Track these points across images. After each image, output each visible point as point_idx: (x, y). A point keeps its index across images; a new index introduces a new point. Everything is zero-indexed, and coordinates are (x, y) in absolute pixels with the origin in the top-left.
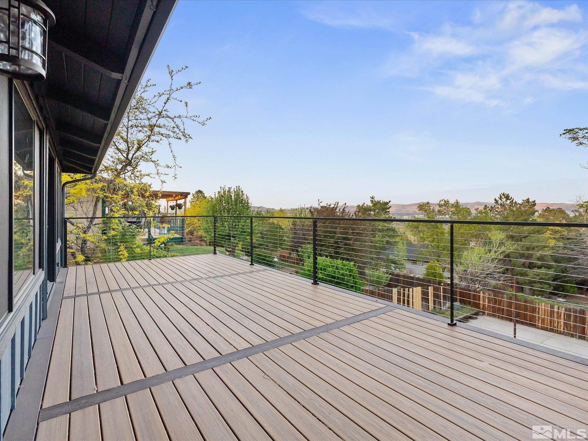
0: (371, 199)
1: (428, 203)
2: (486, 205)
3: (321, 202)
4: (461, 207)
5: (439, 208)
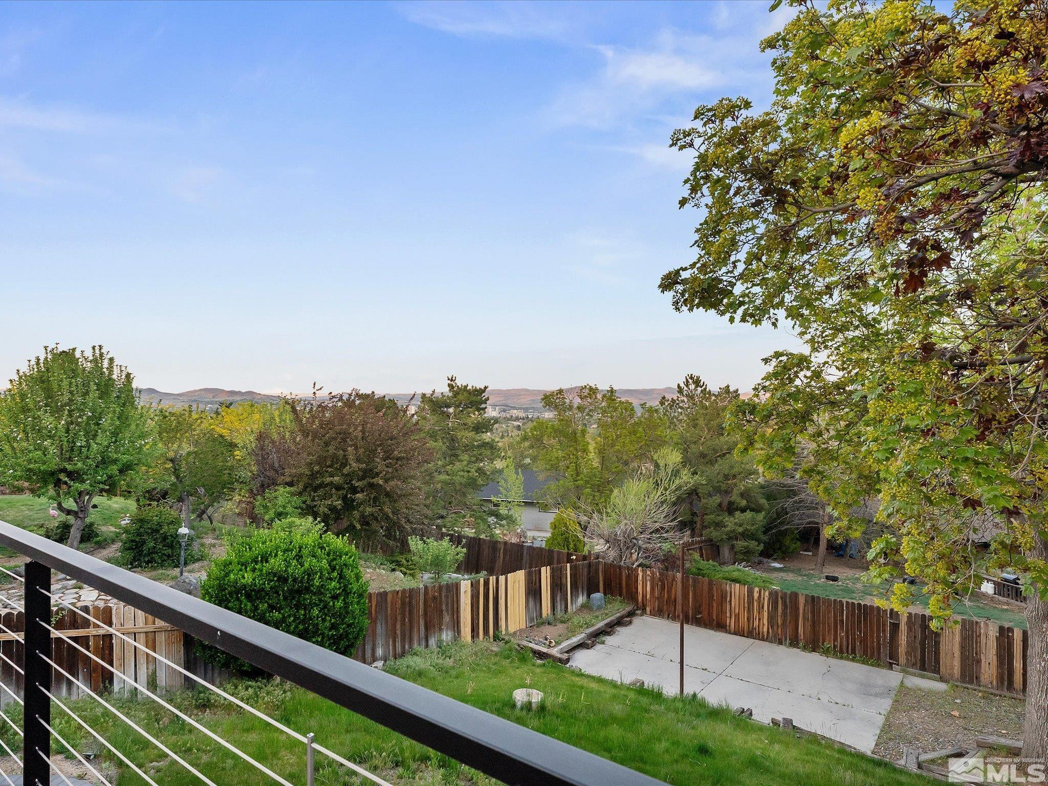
0: (449, 382)
1: (561, 391)
2: (664, 396)
3: (320, 389)
4: (619, 400)
5: (580, 402)
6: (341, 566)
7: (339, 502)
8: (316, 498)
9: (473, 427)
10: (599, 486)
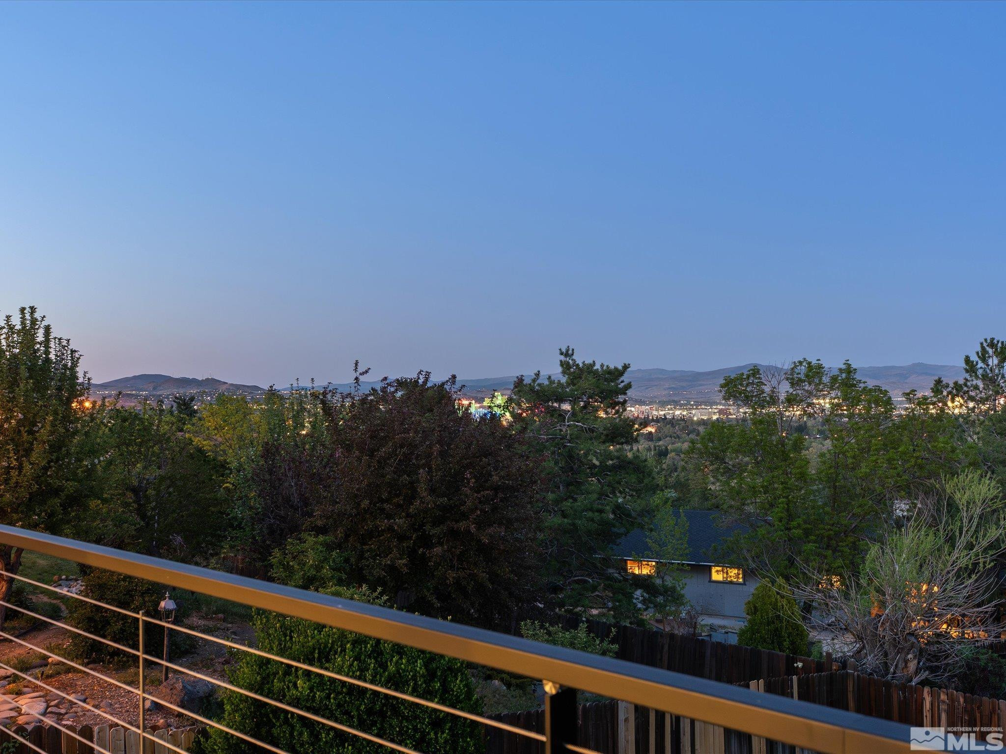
0: (562, 358)
1: (755, 371)
2: (940, 379)
3: (366, 372)
4: (862, 385)
5: (791, 390)
6: (444, 671)
7: (404, 561)
8: (367, 555)
9: (607, 435)
10: (830, 538)
